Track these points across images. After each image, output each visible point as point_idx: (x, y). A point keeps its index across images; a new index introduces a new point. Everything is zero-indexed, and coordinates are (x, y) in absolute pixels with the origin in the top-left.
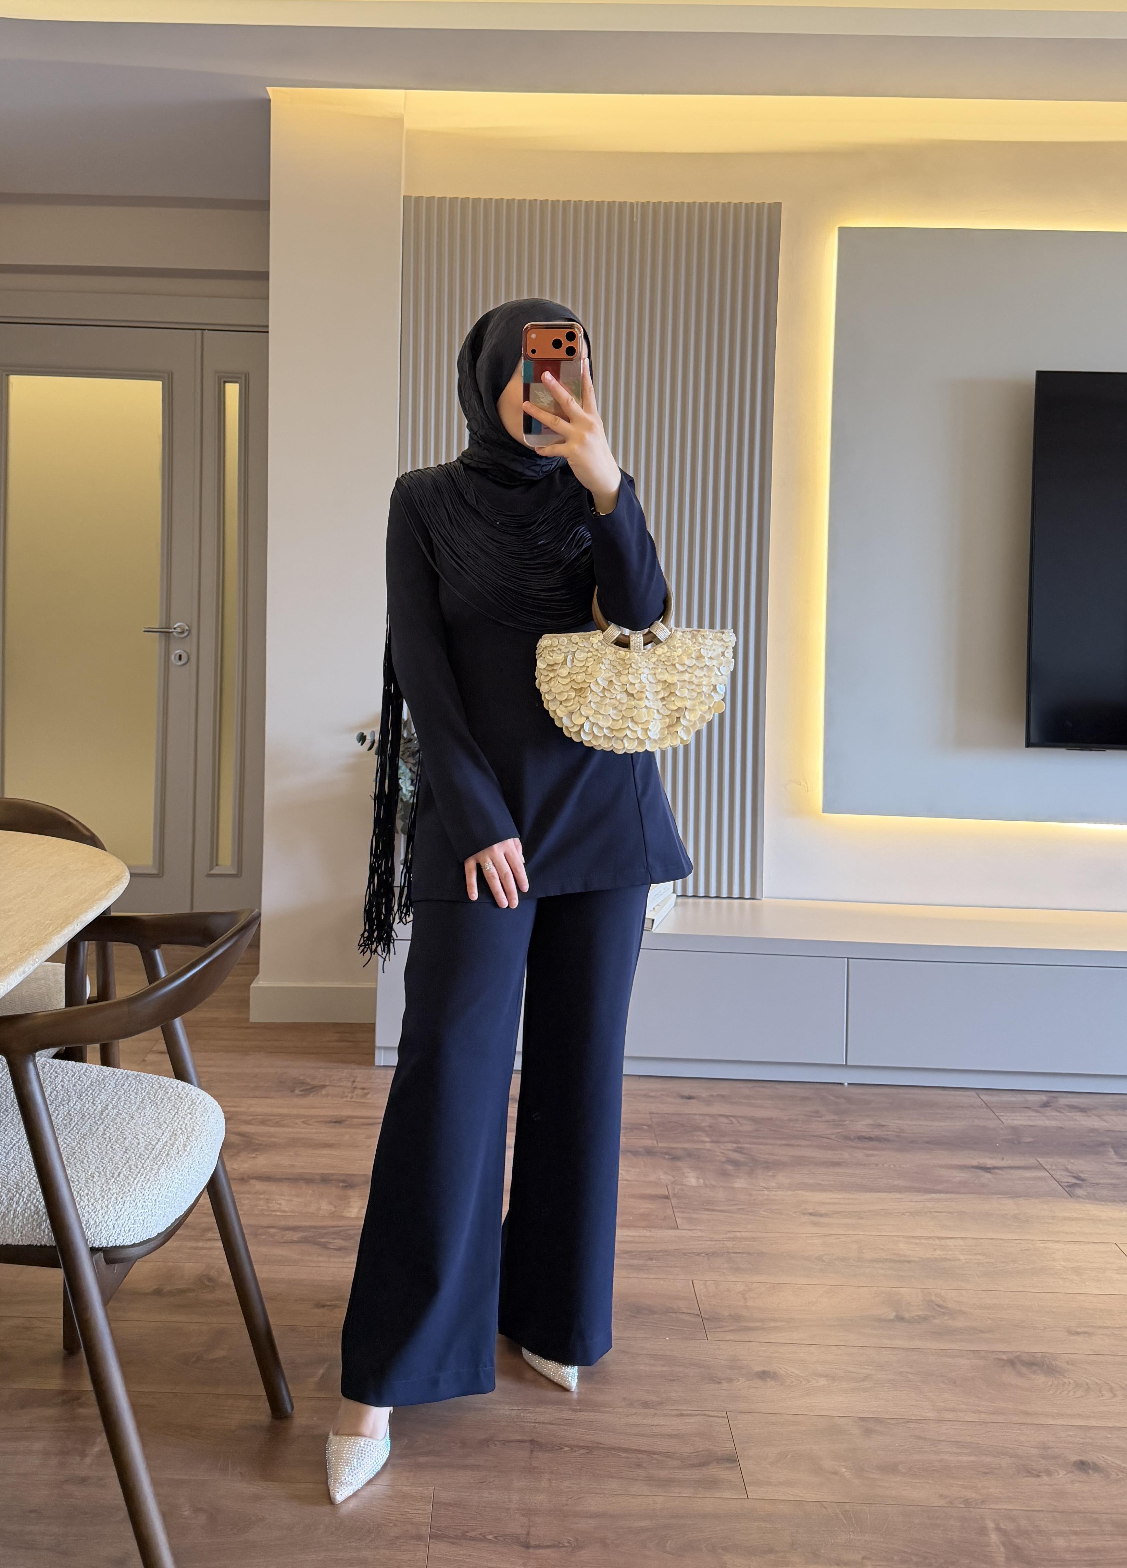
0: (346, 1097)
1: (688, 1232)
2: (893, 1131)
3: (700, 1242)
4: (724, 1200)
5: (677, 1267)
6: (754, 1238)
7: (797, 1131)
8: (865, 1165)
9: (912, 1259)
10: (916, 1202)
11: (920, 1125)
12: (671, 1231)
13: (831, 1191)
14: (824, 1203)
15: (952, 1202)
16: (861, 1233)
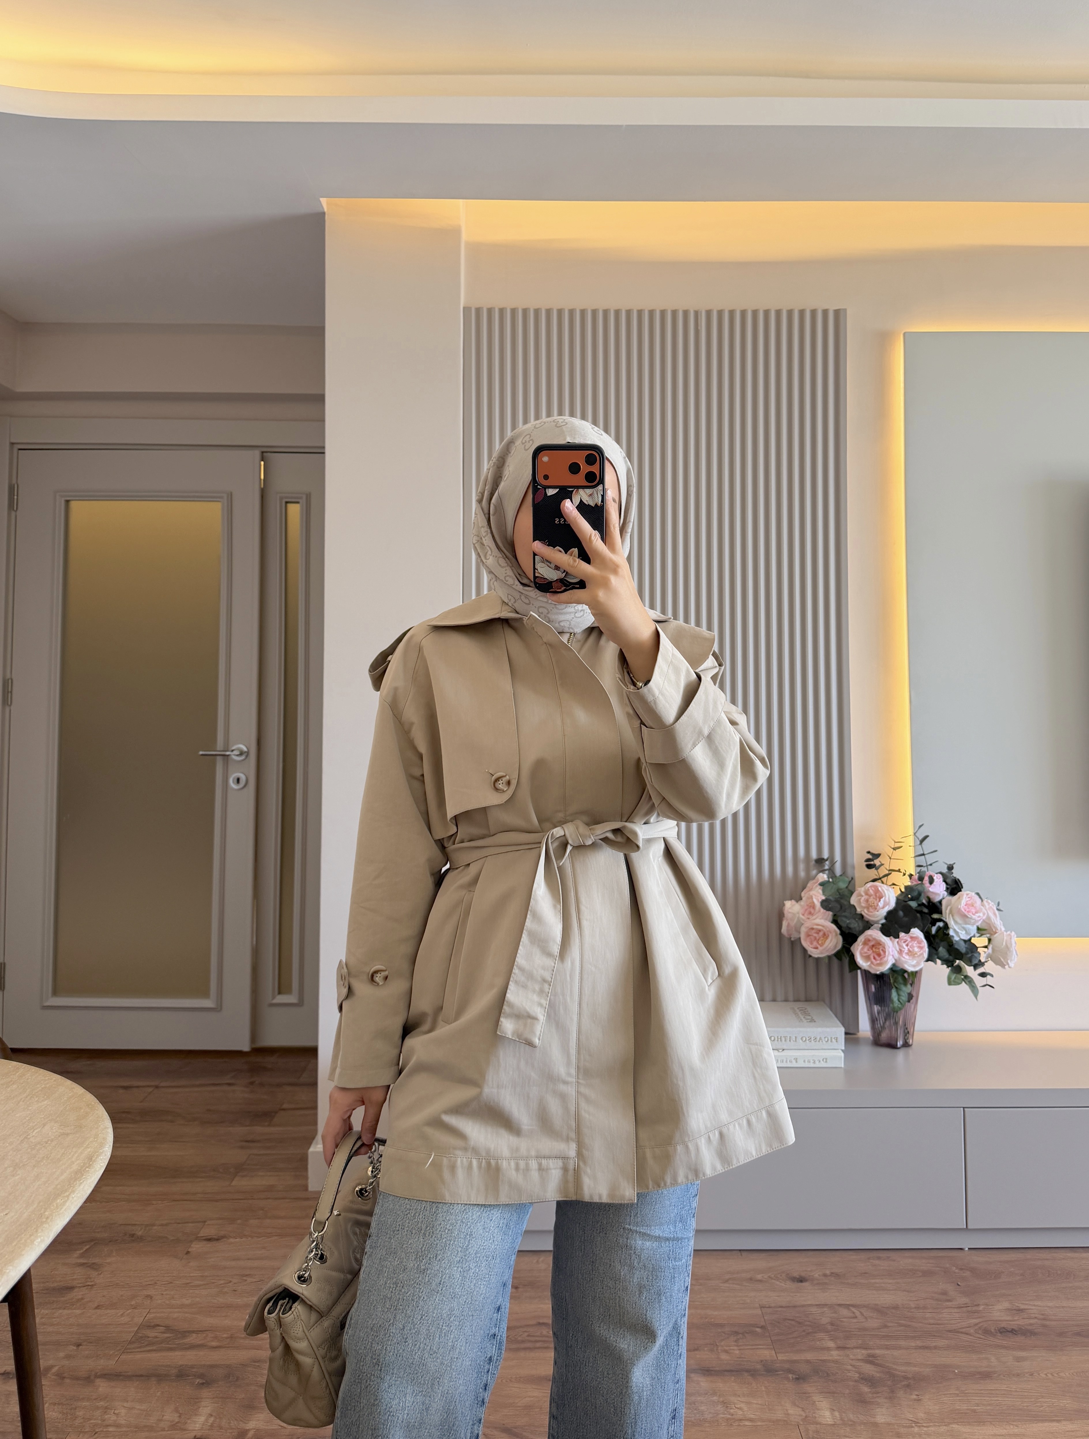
2: (1035, 1318)
7: (929, 1324)
8: (1018, 1375)
11: (1062, 1307)
13: (989, 1423)
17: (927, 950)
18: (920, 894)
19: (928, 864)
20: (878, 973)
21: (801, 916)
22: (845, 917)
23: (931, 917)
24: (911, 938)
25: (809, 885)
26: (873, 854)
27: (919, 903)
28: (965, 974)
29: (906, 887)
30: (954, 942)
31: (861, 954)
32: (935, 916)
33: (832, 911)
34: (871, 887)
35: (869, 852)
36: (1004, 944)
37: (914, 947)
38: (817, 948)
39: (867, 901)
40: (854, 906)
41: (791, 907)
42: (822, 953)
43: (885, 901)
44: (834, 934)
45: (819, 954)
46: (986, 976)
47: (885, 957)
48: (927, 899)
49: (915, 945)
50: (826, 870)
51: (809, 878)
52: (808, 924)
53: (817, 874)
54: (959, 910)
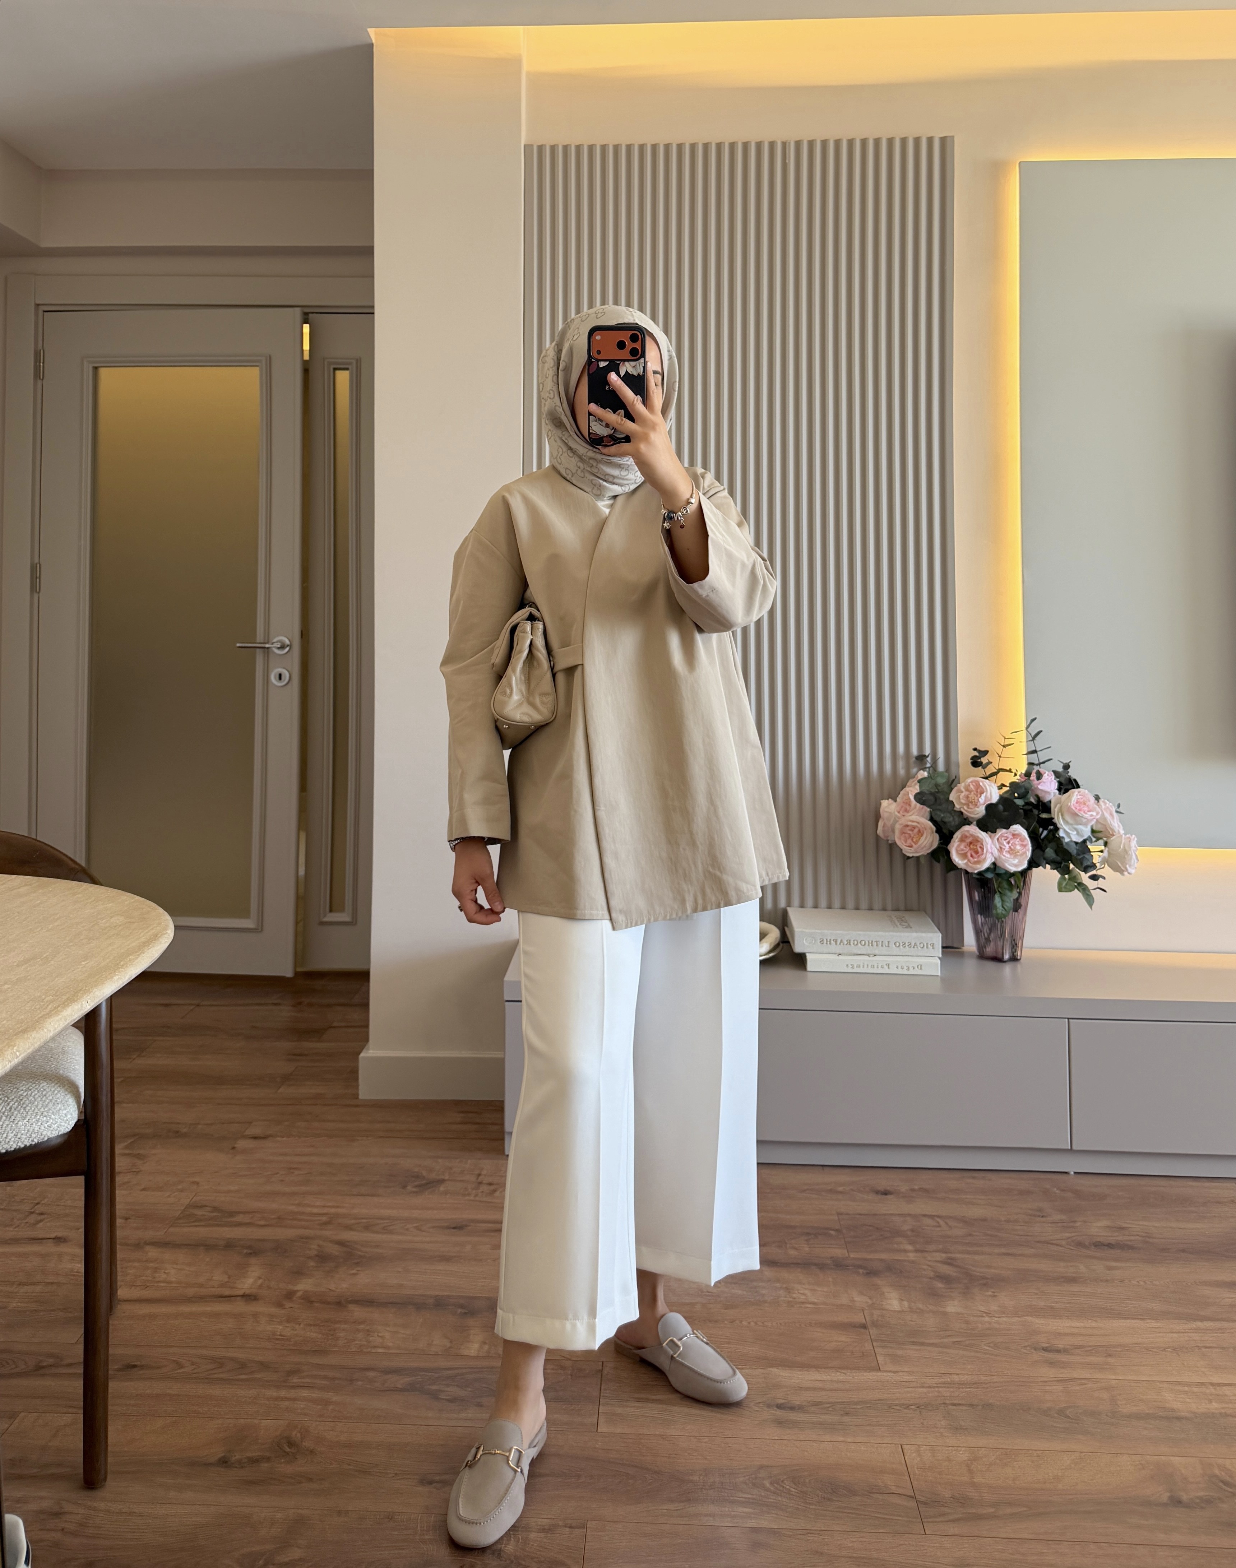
0: (469, 1195)
1: (893, 1374)
2: (1138, 1235)
3: (908, 1389)
4: (933, 1329)
5: (882, 1425)
6: (976, 1383)
7: (1018, 1235)
8: (1107, 1281)
9: (1183, 1414)
10: (1179, 1332)
11: (1171, 1227)
12: (871, 1374)
13: (1068, 1318)
14: (1060, 1334)
15: (1223, 1333)
16: (1114, 1377)
17: (1030, 848)
18: (1028, 792)
19: (1041, 761)
20: (976, 872)
21: (896, 813)
22: (940, 810)
23: (1039, 817)
24: (1014, 835)
25: (908, 784)
26: (979, 751)
27: (1026, 801)
28: (1079, 881)
29: (1013, 784)
30: (1064, 844)
31: (957, 851)
32: (1044, 816)
33: (928, 807)
34: (972, 782)
35: (975, 749)
36: (1122, 847)
37: (1015, 844)
38: (911, 846)
39: (967, 797)
40: (952, 802)
41: (887, 806)
42: (916, 852)
43: (986, 797)
44: (930, 831)
45: (913, 853)
46: (1097, 880)
47: (982, 854)
48: (1036, 798)
49: (1017, 843)
50: (926, 768)
51: (909, 777)
52: (903, 821)
53: (918, 772)
54: (1069, 808)
